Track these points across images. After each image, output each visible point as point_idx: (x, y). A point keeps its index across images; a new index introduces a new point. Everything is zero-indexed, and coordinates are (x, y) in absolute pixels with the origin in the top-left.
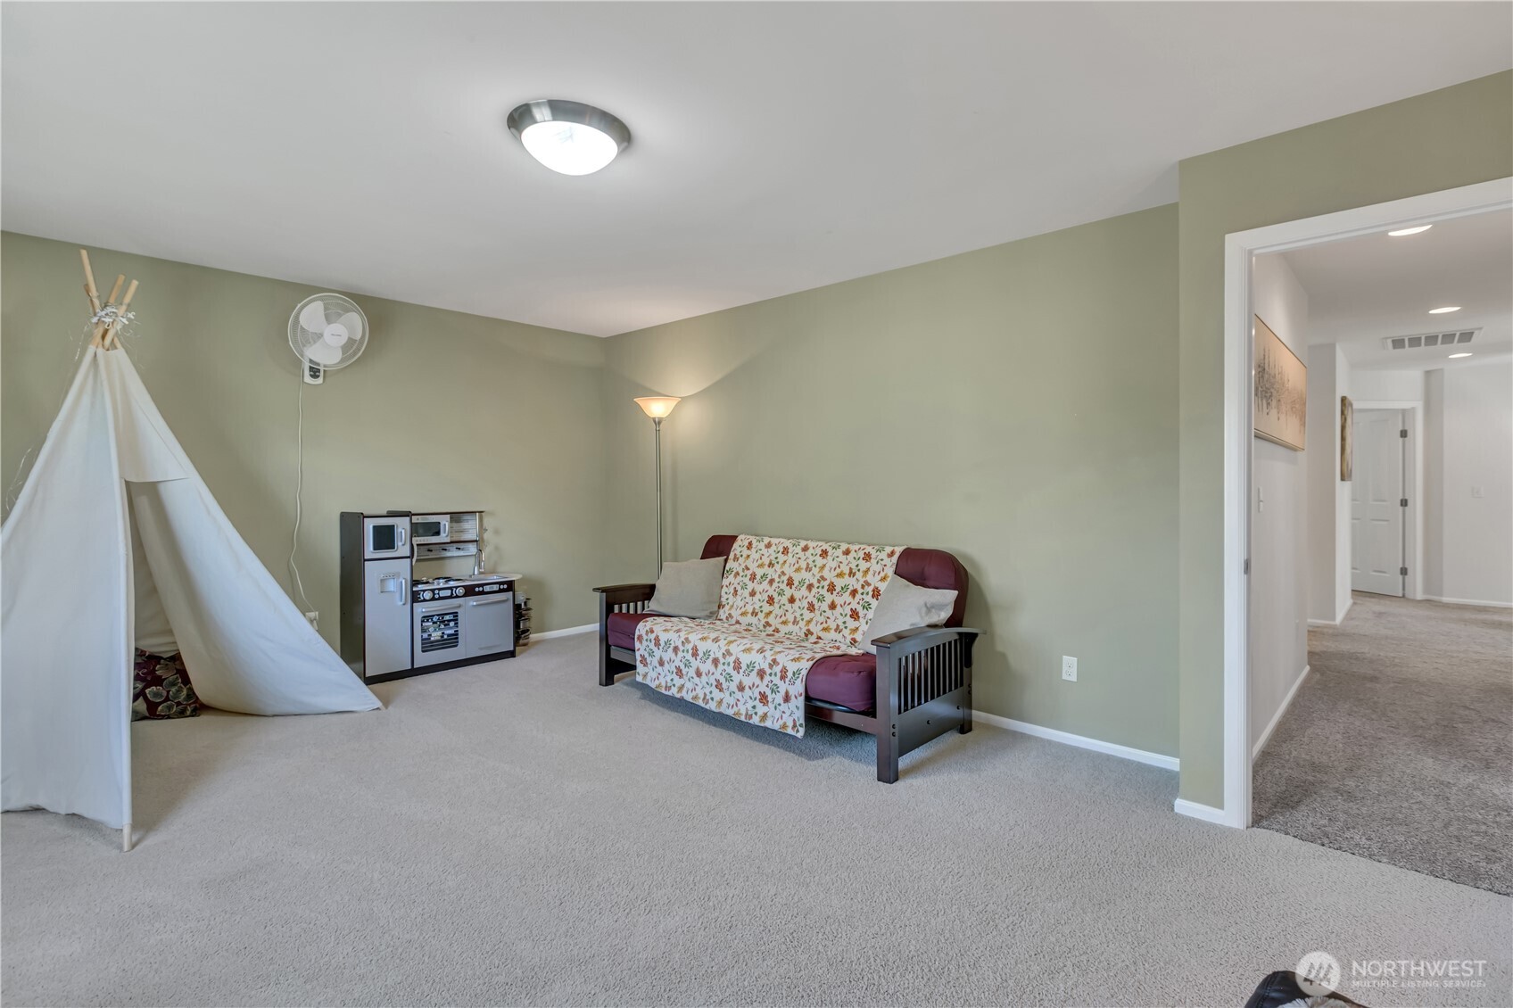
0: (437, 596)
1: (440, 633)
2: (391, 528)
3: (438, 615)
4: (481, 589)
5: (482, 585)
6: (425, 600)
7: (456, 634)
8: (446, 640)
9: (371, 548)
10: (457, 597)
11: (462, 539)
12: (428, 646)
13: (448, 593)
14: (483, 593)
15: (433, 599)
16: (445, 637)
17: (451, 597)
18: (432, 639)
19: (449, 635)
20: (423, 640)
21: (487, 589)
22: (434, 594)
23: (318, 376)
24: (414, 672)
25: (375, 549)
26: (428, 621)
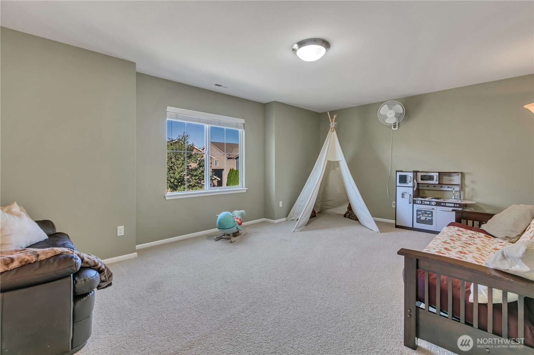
0: (423, 203)
1: (425, 218)
2: (405, 176)
3: (424, 211)
4: (444, 204)
5: (445, 203)
6: (418, 204)
7: (432, 220)
8: (427, 221)
9: (399, 182)
10: (432, 205)
11: (451, 184)
12: (419, 221)
13: (428, 203)
14: (445, 206)
15: (421, 204)
16: (427, 220)
17: (429, 205)
18: (421, 219)
19: (428, 219)
20: (417, 218)
21: (447, 205)
22: (422, 202)
23: (396, 127)
24: (412, 229)
25: (399, 183)
26: (419, 212)
